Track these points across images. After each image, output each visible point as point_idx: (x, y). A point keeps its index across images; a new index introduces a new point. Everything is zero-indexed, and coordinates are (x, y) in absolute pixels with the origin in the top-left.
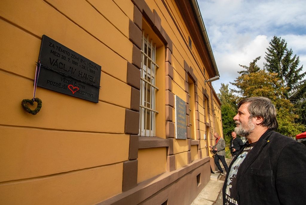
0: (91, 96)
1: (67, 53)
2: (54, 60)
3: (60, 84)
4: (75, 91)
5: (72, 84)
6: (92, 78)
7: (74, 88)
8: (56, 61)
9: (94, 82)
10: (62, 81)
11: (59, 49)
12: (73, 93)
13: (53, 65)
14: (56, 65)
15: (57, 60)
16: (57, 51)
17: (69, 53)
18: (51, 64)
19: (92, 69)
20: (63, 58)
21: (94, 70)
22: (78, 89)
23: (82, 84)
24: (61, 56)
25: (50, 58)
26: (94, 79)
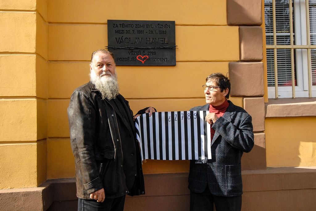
0: (165, 60)
1: (131, 25)
2: (119, 38)
3: (129, 58)
4: (145, 60)
5: (140, 54)
6: (164, 40)
7: (143, 58)
8: (122, 38)
9: (168, 44)
10: (130, 54)
11: (122, 26)
12: (143, 62)
13: (120, 43)
14: (122, 42)
15: (122, 36)
16: (121, 29)
17: (132, 25)
18: (118, 42)
19: (161, 30)
20: (128, 32)
21: (164, 29)
22: (148, 57)
23: (152, 51)
24: (125, 32)
25: (116, 38)
26: (166, 40)
